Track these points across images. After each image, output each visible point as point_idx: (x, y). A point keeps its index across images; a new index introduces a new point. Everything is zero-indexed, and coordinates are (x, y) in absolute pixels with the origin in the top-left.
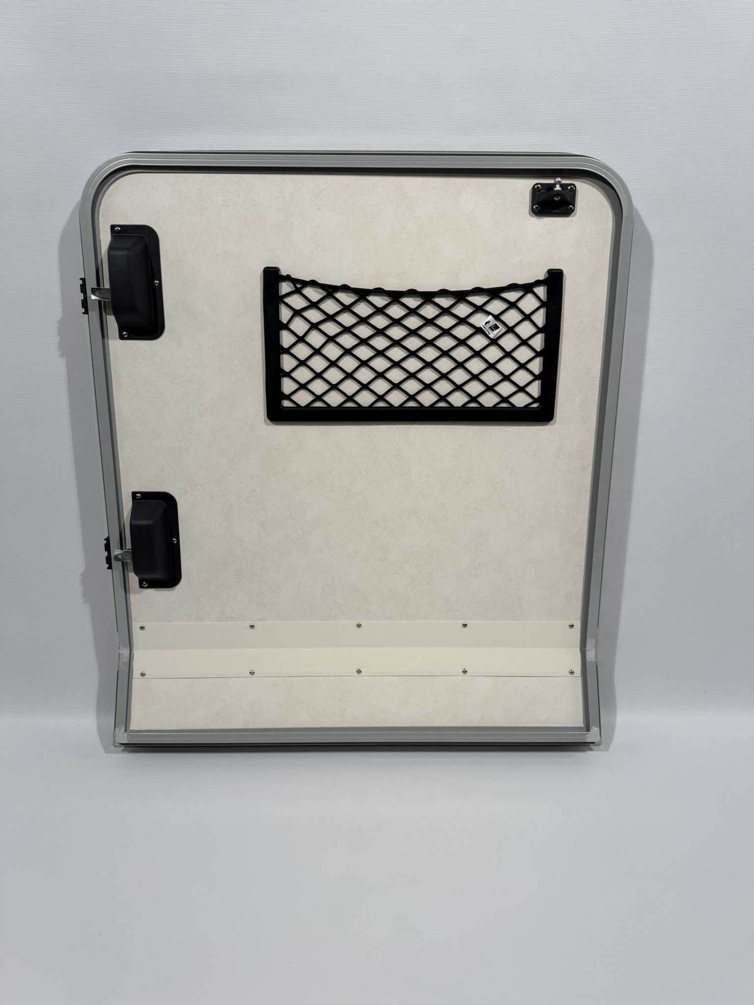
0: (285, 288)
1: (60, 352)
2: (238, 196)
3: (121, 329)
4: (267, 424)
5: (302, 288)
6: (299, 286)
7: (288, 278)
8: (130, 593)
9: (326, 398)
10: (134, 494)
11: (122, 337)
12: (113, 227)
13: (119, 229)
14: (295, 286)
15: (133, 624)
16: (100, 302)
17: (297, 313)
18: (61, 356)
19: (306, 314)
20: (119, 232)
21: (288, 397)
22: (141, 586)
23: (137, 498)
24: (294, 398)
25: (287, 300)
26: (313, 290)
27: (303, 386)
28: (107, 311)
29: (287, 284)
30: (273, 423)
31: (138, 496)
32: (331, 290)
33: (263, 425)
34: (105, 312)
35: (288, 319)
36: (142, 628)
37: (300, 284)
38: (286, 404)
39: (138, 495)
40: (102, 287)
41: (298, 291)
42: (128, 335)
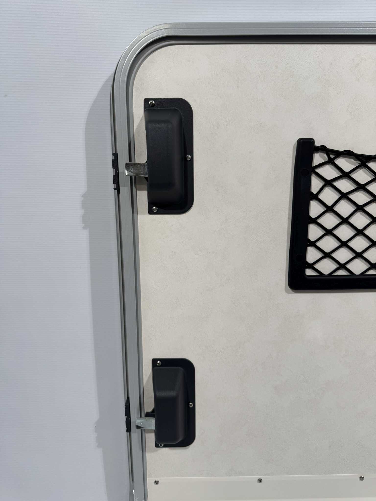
0: (318, 158)
1: (83, 225)
2: (277, 67)
3: (151, 204)
4: (287, 292)
5: (335, 158)
6: (332, 156)
7: (323, 149)
8: (146, 452)
9: (349, 266)
10: (154, 361)
11: (151, 212)
12: (146, 101)
13: (153, 102)
14: (329, 157)
15: (148, 478)
16: (131, 177)
17: (328, 183)
18: (84, 228)
19: (337, 184)
20: (153, 105)
21: (311, 266)
22: (157, 446)
23: (157, 365)
24: (317, 266)
25: (319, 171)
26: (346, 160)
27: (327, 255)
28: (137, 186)
29: (320, 155)
30: (294, 292)
31: (158, 364)
32: (364, 160)
33: (284, 293)
34: (136, 187)
35: (318, 189)
36: (157, 482)
37: (333, 155)
38: (309, 272)
39: (158, 362)
40: (133, 162)
41: (331, 162)
42: (158, 210)
